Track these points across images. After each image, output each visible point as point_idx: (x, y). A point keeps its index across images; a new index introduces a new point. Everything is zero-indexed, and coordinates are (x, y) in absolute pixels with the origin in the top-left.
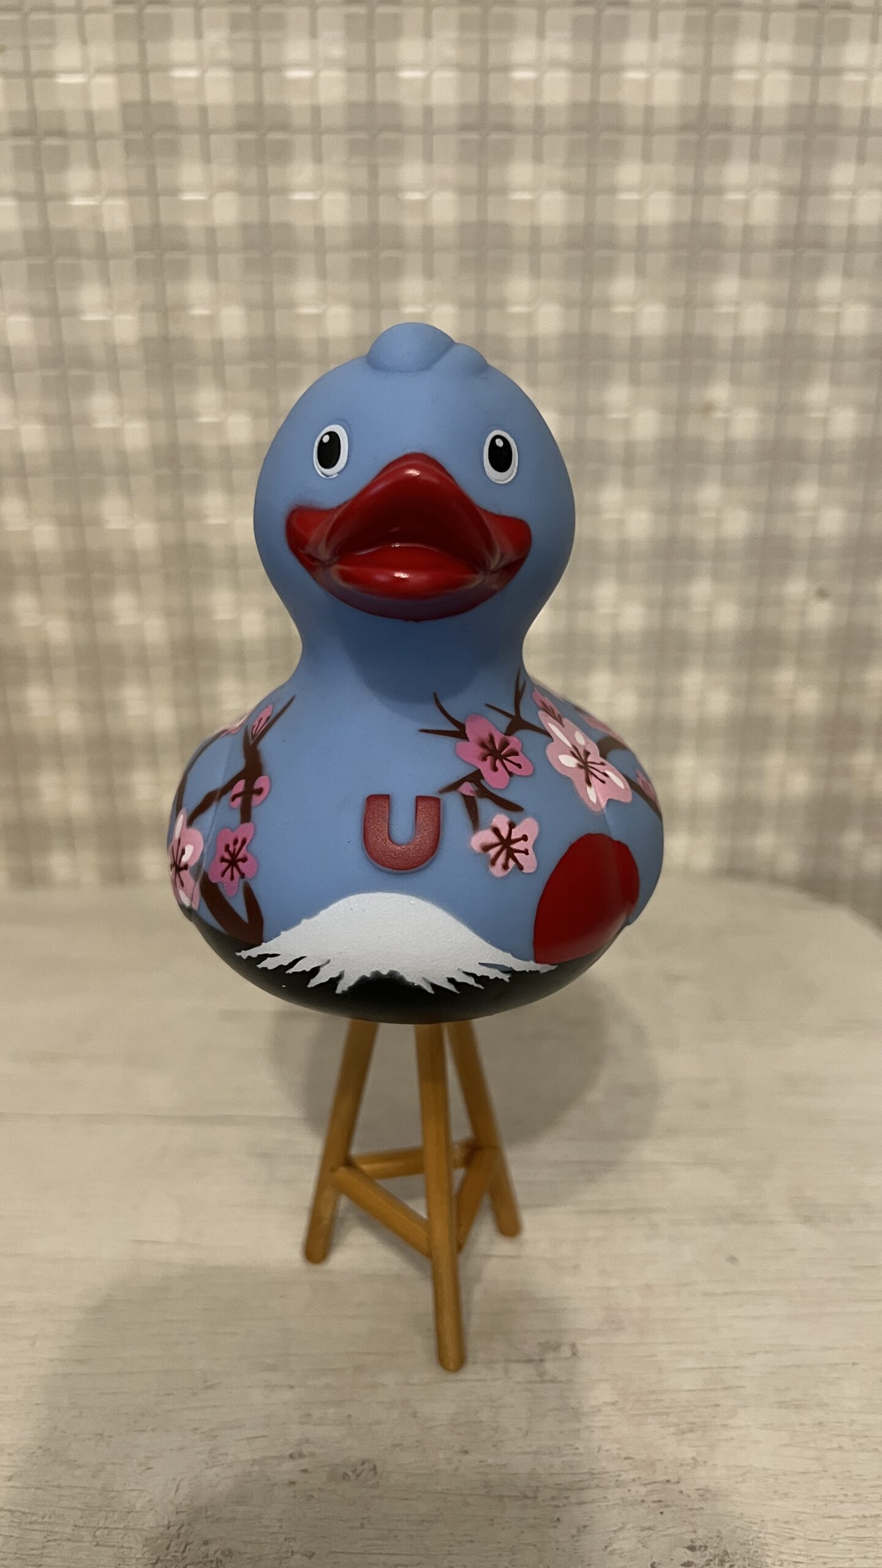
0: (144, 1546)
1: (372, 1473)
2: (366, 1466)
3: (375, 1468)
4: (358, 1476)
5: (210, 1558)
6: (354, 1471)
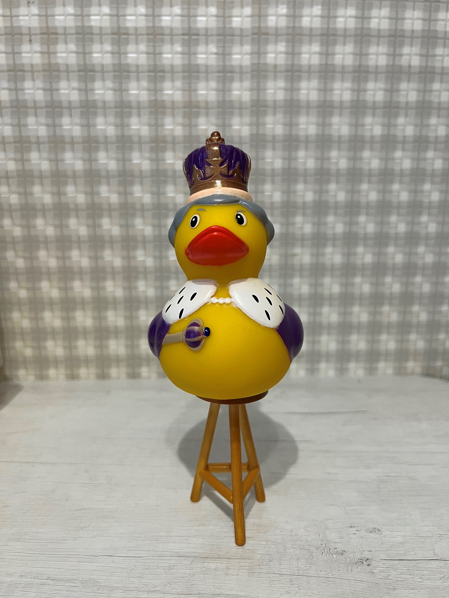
0: (316, 549)
1: (379, 531)
2: (376, 529)
3: (379, 530)
4: (375, 532)
5: (339, 552)
6: (373, 531)
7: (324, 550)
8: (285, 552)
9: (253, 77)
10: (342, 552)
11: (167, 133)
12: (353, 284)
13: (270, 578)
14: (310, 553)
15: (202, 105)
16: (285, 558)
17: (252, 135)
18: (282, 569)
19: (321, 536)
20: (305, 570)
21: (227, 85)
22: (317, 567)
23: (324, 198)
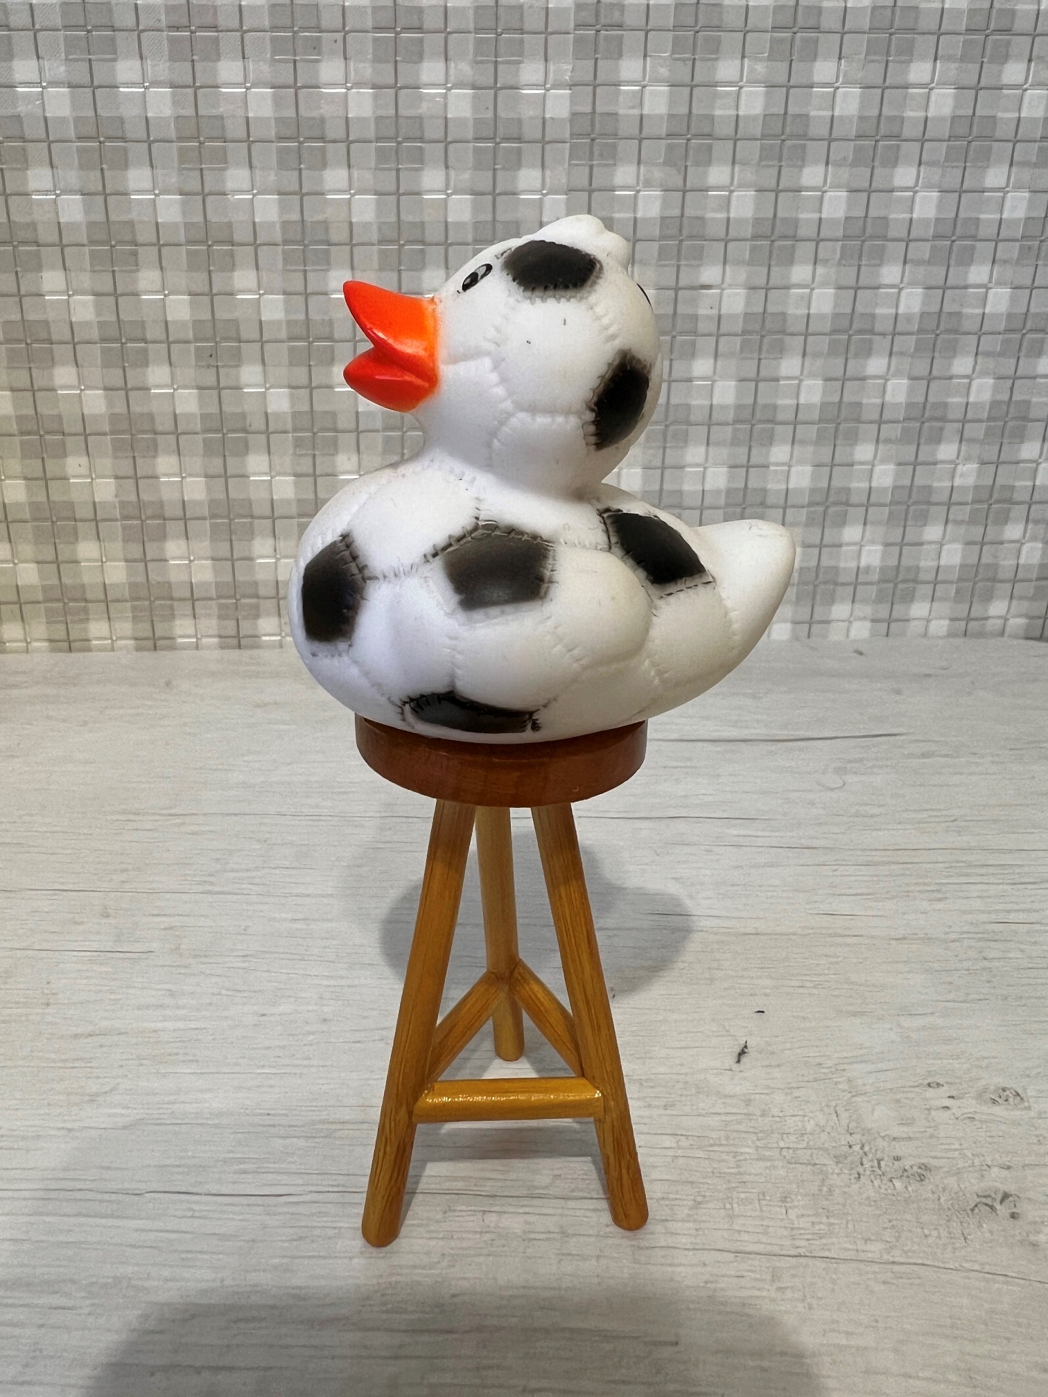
0: (838, 1163)
1: (1018, 1100)
4: (1007, 1100)
5: (910, 1171)
6: (1000, 1097)
7: (862, 1164)
8: (740, 1173)
10: (919, 1171)
13: (709, 1269)
14: (821, 1177)
16: (742, 1196)
18: (739, 1232)
19: (844, 1115)
20: (815, 1237)
22: (850, 1226)
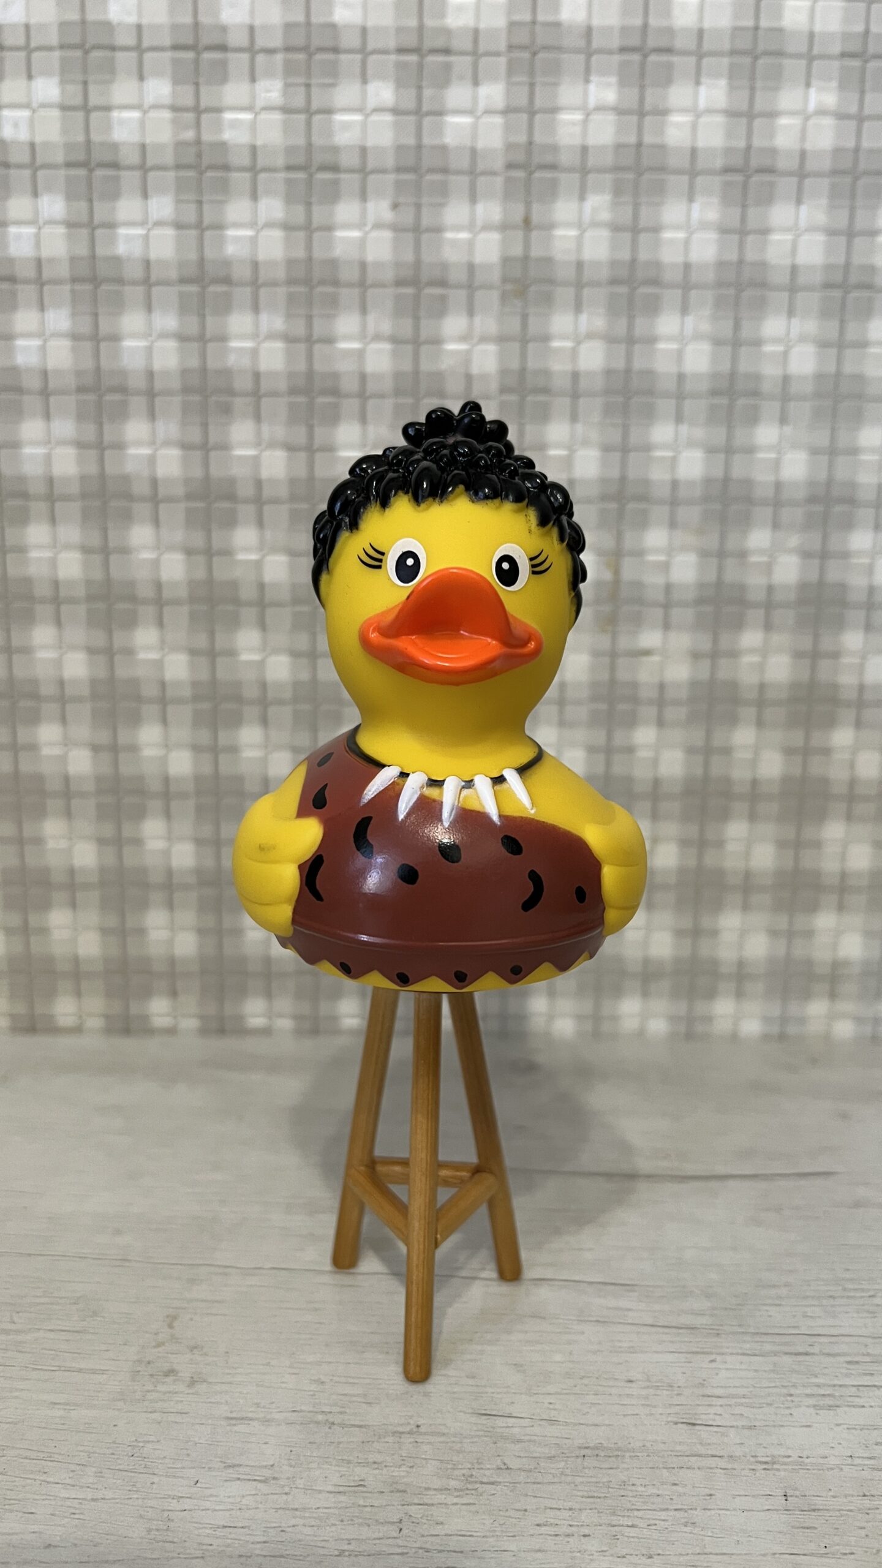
9: (511, 70)
11: (230, 250)
12: (826, 751)
15: (349, 160)
17: (506, 261)
21: (427, 93)
23: (738, 472)
